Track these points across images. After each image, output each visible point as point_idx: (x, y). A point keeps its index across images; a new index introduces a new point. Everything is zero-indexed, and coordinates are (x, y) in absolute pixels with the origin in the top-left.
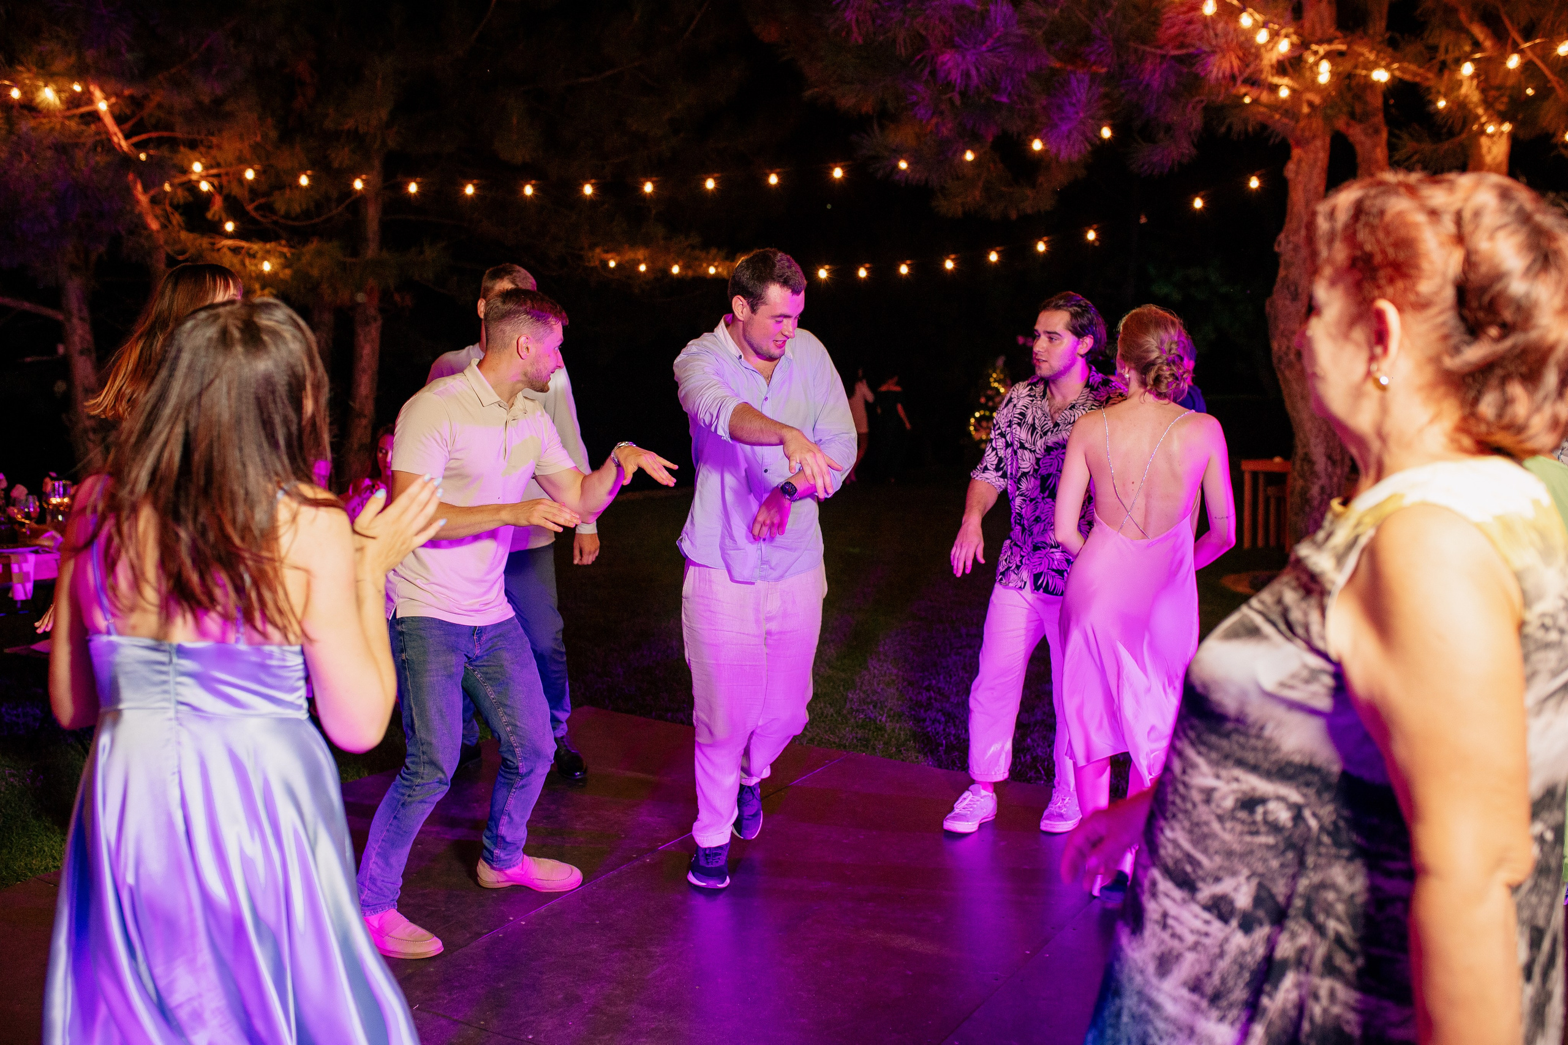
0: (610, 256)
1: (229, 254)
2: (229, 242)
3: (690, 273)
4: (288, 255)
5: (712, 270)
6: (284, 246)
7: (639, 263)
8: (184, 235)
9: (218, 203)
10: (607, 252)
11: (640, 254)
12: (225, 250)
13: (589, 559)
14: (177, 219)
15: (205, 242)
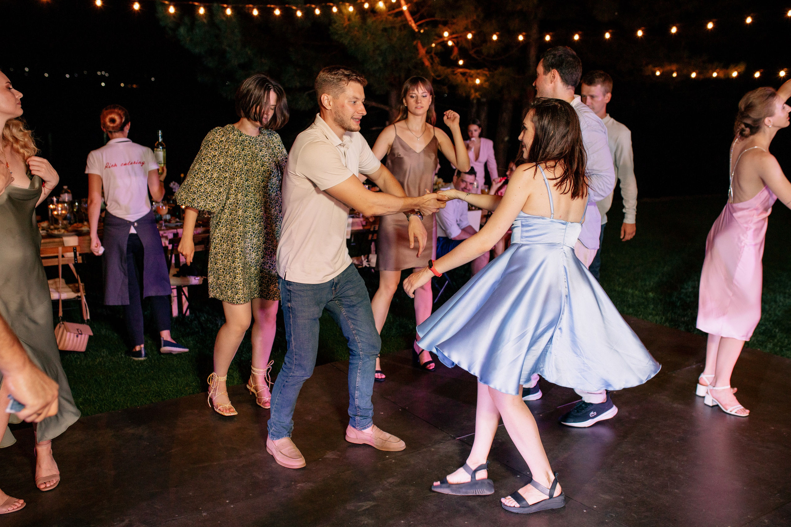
0: (656, 68)
1: (460, 76)
2: (461, 70)
3: (702, 77)
4: (488, 75)
5: (715, 75)
6: (486, 71)
7: (673, 72)
8: (440, 68)
9: (456, 51)
10: (655, 67)
11: (674, 67)
12: (459, 74)
13: (628, 237)
14: (437, 60)
15: (449, 70)
